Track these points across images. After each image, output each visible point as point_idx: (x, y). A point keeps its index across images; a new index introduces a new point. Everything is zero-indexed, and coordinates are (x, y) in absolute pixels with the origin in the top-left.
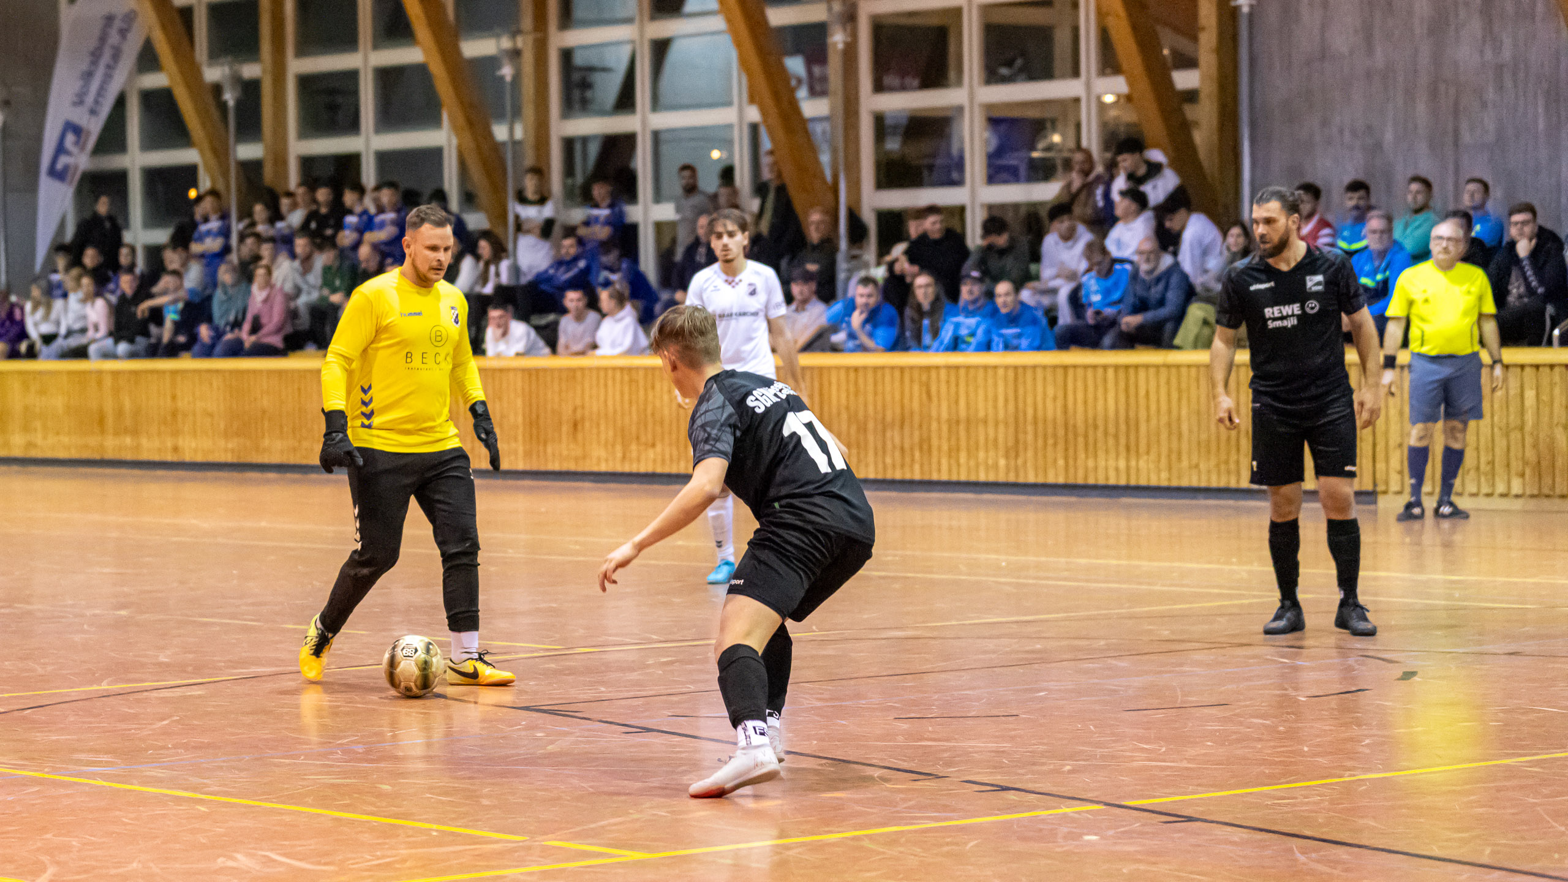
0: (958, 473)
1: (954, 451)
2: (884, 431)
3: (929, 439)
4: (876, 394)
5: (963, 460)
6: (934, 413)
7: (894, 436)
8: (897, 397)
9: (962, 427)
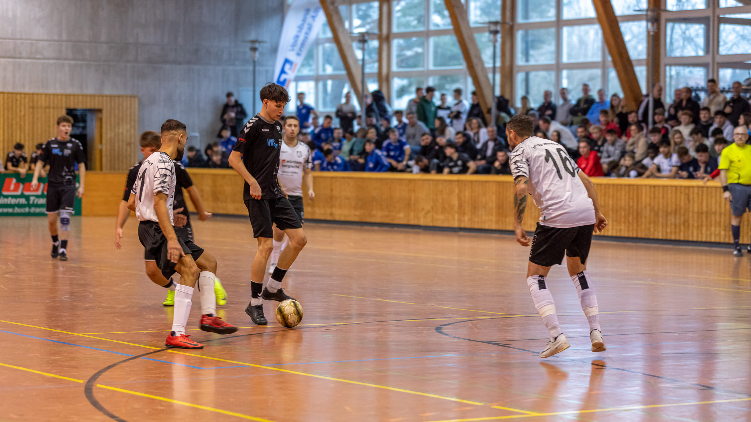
0: (702, 237)
1: (700, 227)
2: (667, 216)
3: (688, 221)
4: (663, 198)
5: (704, 231)
6: (691, 209)
7: (672, 219)
8: (674, 200)
9: (704, 216)
